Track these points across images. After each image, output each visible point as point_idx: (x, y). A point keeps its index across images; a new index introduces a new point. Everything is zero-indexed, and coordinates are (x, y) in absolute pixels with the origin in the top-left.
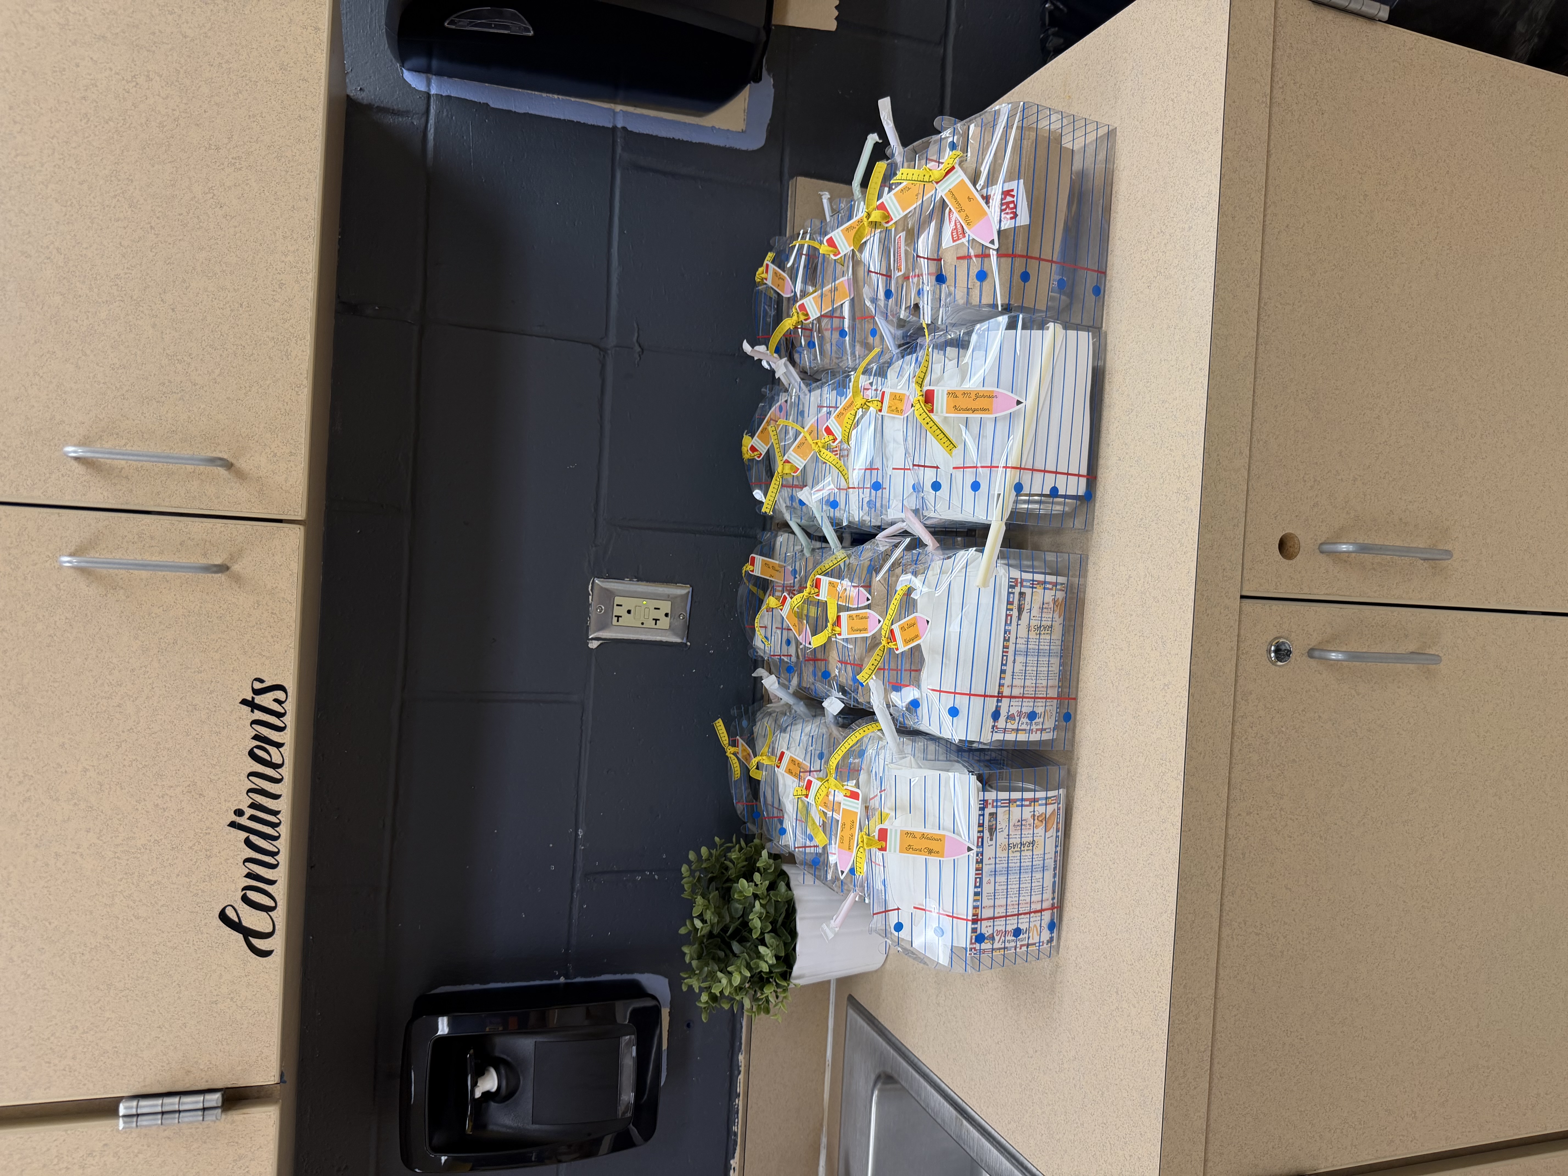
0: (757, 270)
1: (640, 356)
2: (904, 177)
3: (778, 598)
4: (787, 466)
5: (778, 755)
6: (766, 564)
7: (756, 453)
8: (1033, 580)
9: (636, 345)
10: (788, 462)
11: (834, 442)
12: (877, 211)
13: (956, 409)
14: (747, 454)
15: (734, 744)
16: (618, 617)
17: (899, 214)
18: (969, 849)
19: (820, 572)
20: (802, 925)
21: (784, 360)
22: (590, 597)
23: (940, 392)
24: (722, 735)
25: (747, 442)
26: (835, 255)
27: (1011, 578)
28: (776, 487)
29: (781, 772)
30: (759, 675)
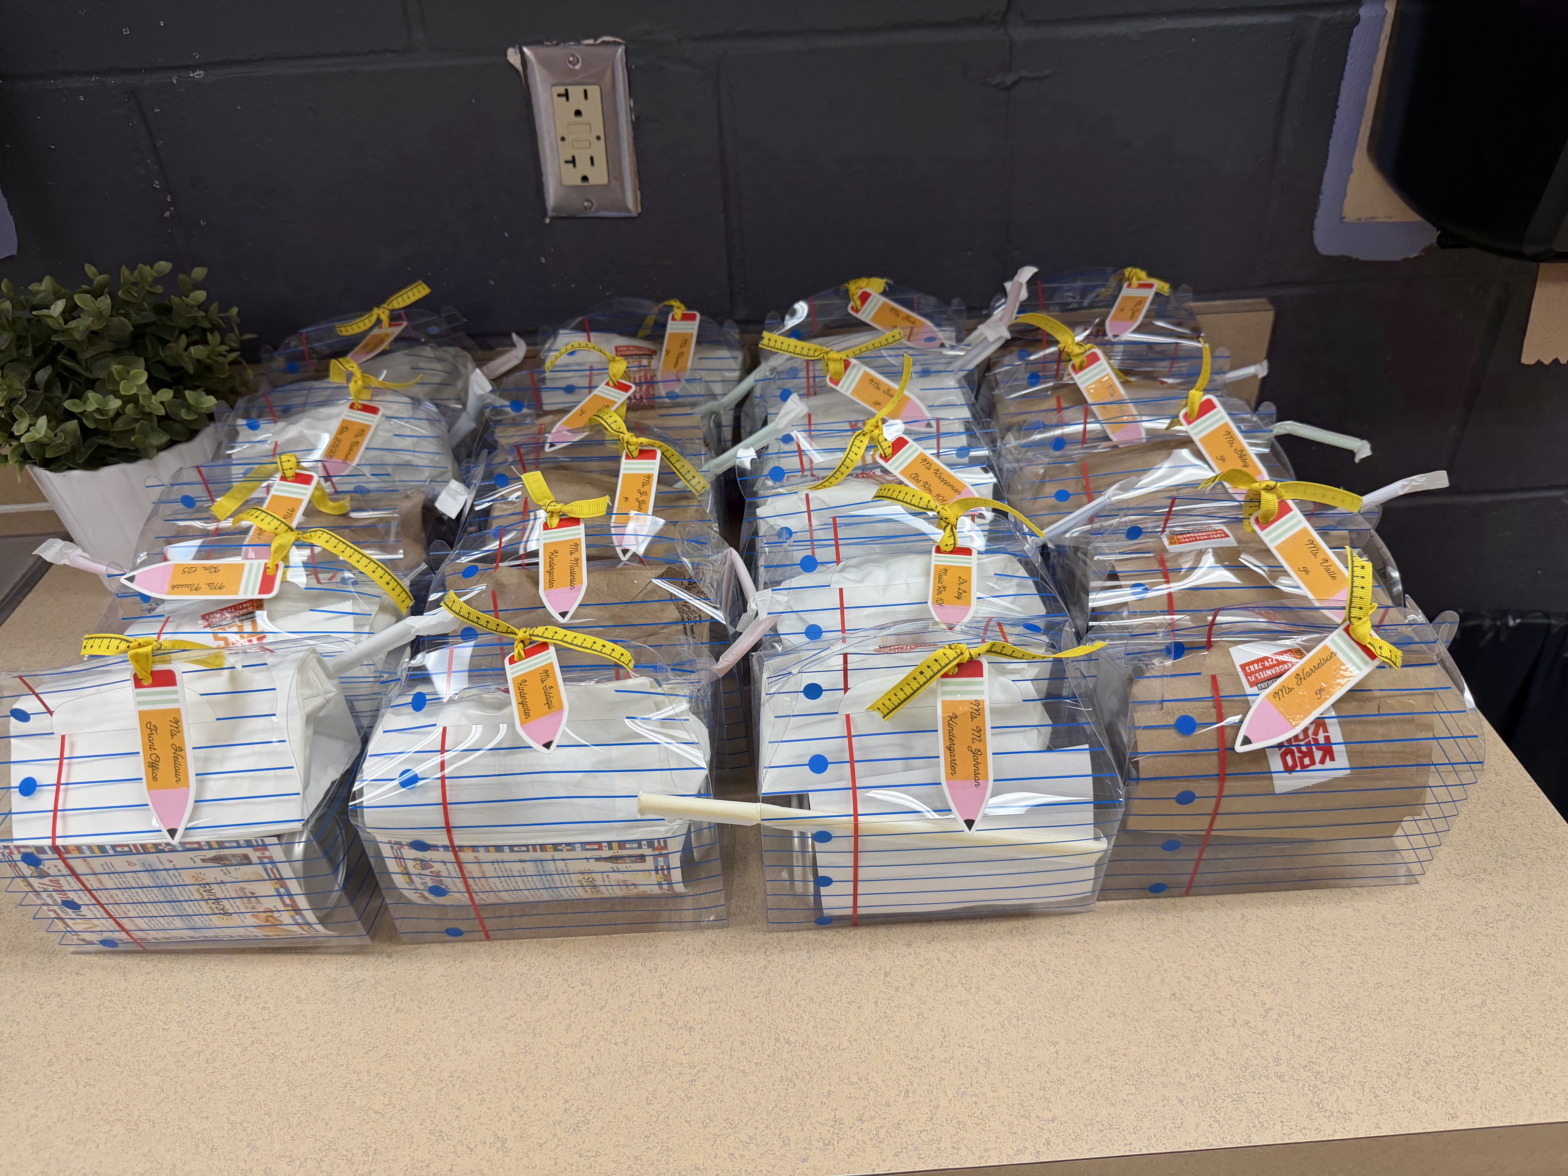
0: (1143, 269)
1: (998, 85)
2: (1358, 572)
3: (626, 374)
4: (840, 366)
5: (373, 404)
6: (685, 342)
7: (858, 302)
8: (669, 869)
9: (1016, 77)
10: (846, 367)
11: (881, 456)
12: (1277, 501)
13: (951, 720)
14: (856, 287)
15: (395, 317)
16: (566, 95)
17: (1272, 541)
18: (172, 832)
19: (668, 454)
20: (110, 473)
21: (1007, 335)
22: (591, 41)
23: (979, 688)
24: (405, 296)
25: (875, 286)
26: (1186, 416)
27: (665, 842)
28: (805, 352)
29: (341, 412)
30: (517, 344)
